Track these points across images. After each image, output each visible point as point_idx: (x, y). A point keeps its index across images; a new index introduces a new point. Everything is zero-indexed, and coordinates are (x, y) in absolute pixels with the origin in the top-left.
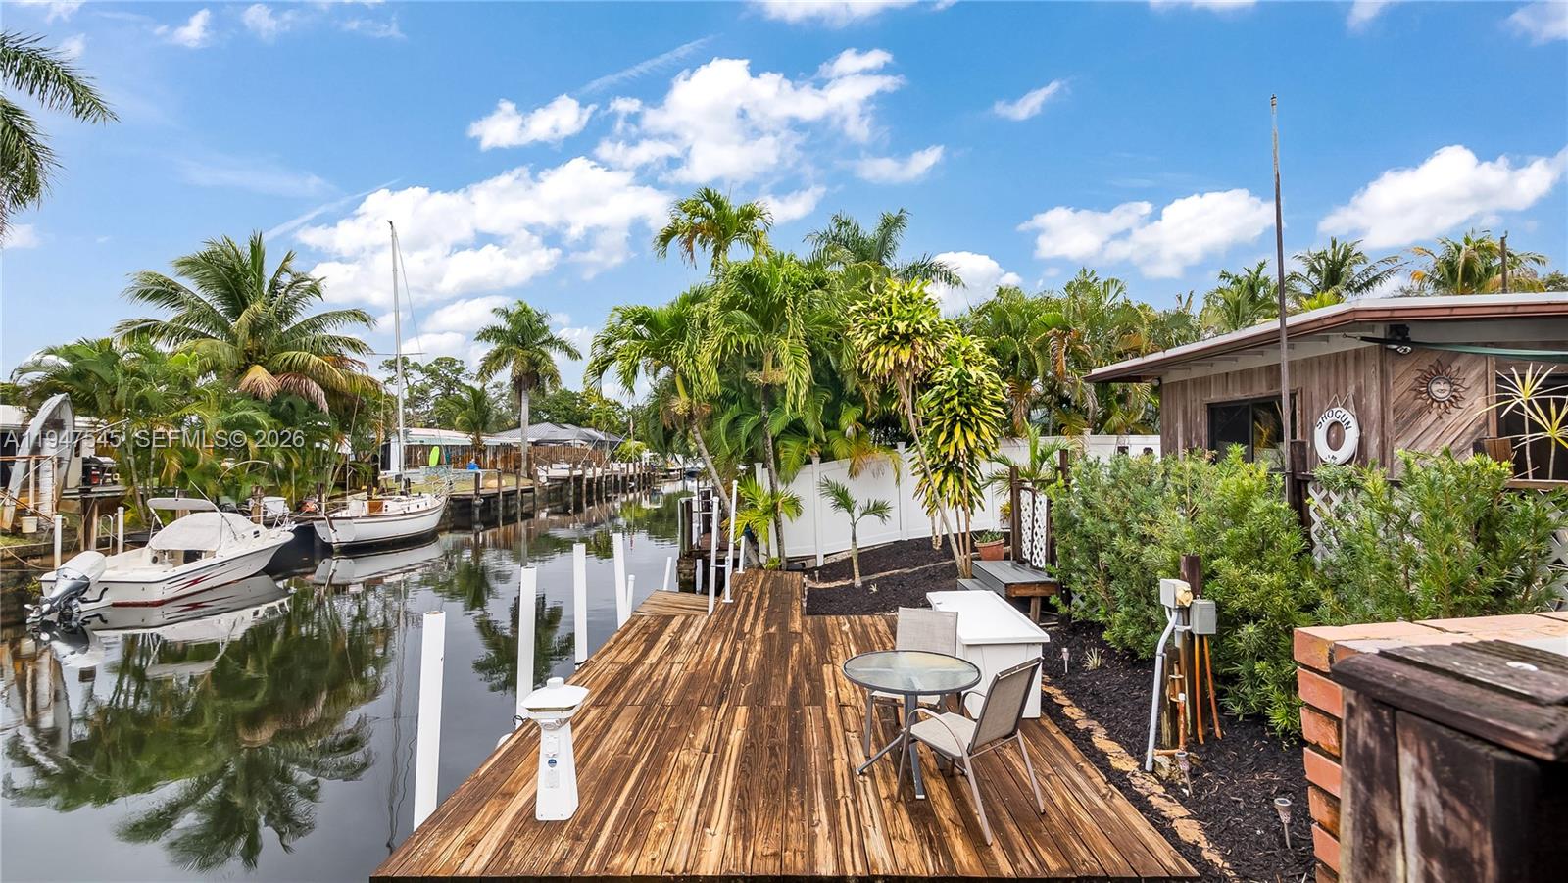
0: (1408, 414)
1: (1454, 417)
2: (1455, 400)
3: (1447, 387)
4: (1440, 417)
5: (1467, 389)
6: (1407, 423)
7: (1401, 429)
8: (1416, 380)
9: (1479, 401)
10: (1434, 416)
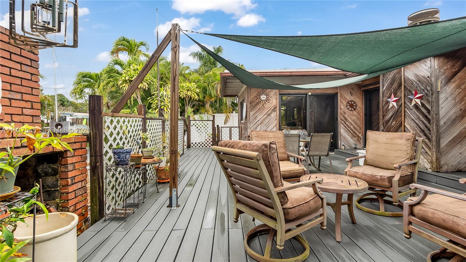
0: (254, 104)
1: (267, 105)
2: (267, 100)
3: (265, 96)
4: (263, 105)
5: (271, 97)
6: (254, 106)
7: (252, 109)
8: (257, 94)
9: (274, 101)
10: (262, 105)
